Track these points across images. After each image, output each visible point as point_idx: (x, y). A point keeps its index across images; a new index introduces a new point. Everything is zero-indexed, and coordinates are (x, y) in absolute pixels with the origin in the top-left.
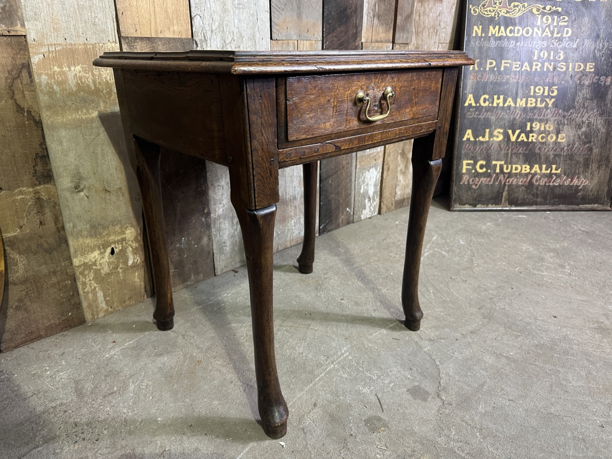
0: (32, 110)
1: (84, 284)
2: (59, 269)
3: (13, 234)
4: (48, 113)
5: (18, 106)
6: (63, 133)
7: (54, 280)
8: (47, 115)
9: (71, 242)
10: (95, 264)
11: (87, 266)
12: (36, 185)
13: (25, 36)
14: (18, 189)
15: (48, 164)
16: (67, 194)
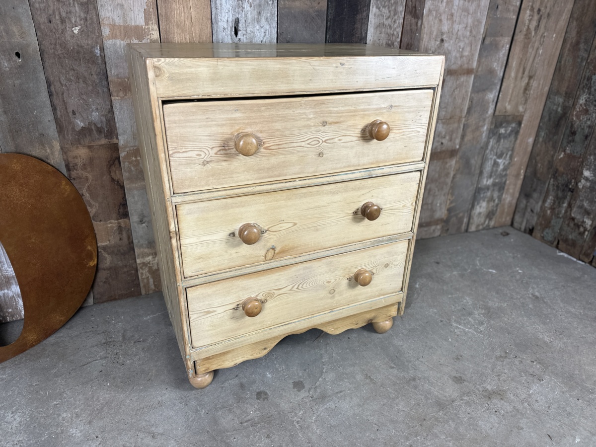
0: (119, 180)
1: (142, 274)
2: (128, 264)
3: (104, 244)
4: (128, 182)
5: (112, 179)
6: (135, 192)
7: (125, 270)
9: (136, 250)
10: (149, 263)
11: (144, 264)
12: (119, 219)
13: (118, 144)
14: (109, 221)
15: (126, 208)
16: (136, 225)
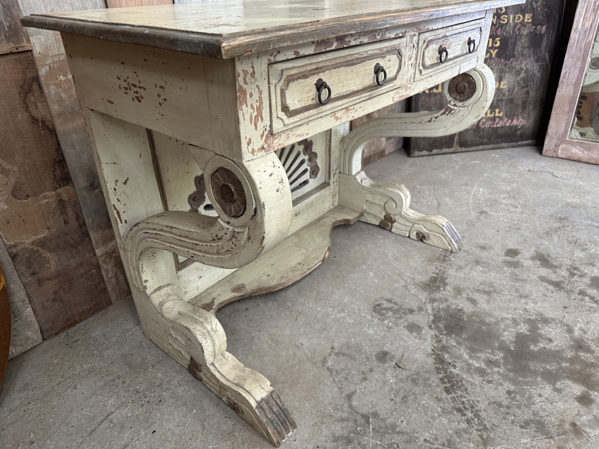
0: (45, 120)
1: (107, 270)
2: (84, 260)
3: (42, 235)
4: (60, 121)
5: (33, 118)
6: (75, 137)
7: (82, 270)
8: (59, 123)
9: (92, 236)
10: (114, 252)
11: (108, 255)
12: (57, 188)
13: (31, 51)
14: (42, 194)
15: (65, 168)
16: (84, 193)
